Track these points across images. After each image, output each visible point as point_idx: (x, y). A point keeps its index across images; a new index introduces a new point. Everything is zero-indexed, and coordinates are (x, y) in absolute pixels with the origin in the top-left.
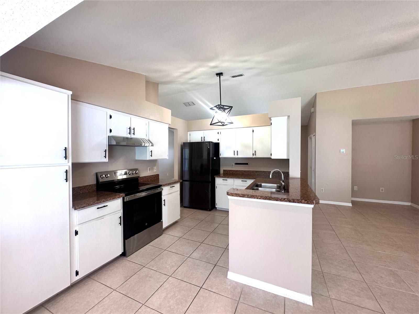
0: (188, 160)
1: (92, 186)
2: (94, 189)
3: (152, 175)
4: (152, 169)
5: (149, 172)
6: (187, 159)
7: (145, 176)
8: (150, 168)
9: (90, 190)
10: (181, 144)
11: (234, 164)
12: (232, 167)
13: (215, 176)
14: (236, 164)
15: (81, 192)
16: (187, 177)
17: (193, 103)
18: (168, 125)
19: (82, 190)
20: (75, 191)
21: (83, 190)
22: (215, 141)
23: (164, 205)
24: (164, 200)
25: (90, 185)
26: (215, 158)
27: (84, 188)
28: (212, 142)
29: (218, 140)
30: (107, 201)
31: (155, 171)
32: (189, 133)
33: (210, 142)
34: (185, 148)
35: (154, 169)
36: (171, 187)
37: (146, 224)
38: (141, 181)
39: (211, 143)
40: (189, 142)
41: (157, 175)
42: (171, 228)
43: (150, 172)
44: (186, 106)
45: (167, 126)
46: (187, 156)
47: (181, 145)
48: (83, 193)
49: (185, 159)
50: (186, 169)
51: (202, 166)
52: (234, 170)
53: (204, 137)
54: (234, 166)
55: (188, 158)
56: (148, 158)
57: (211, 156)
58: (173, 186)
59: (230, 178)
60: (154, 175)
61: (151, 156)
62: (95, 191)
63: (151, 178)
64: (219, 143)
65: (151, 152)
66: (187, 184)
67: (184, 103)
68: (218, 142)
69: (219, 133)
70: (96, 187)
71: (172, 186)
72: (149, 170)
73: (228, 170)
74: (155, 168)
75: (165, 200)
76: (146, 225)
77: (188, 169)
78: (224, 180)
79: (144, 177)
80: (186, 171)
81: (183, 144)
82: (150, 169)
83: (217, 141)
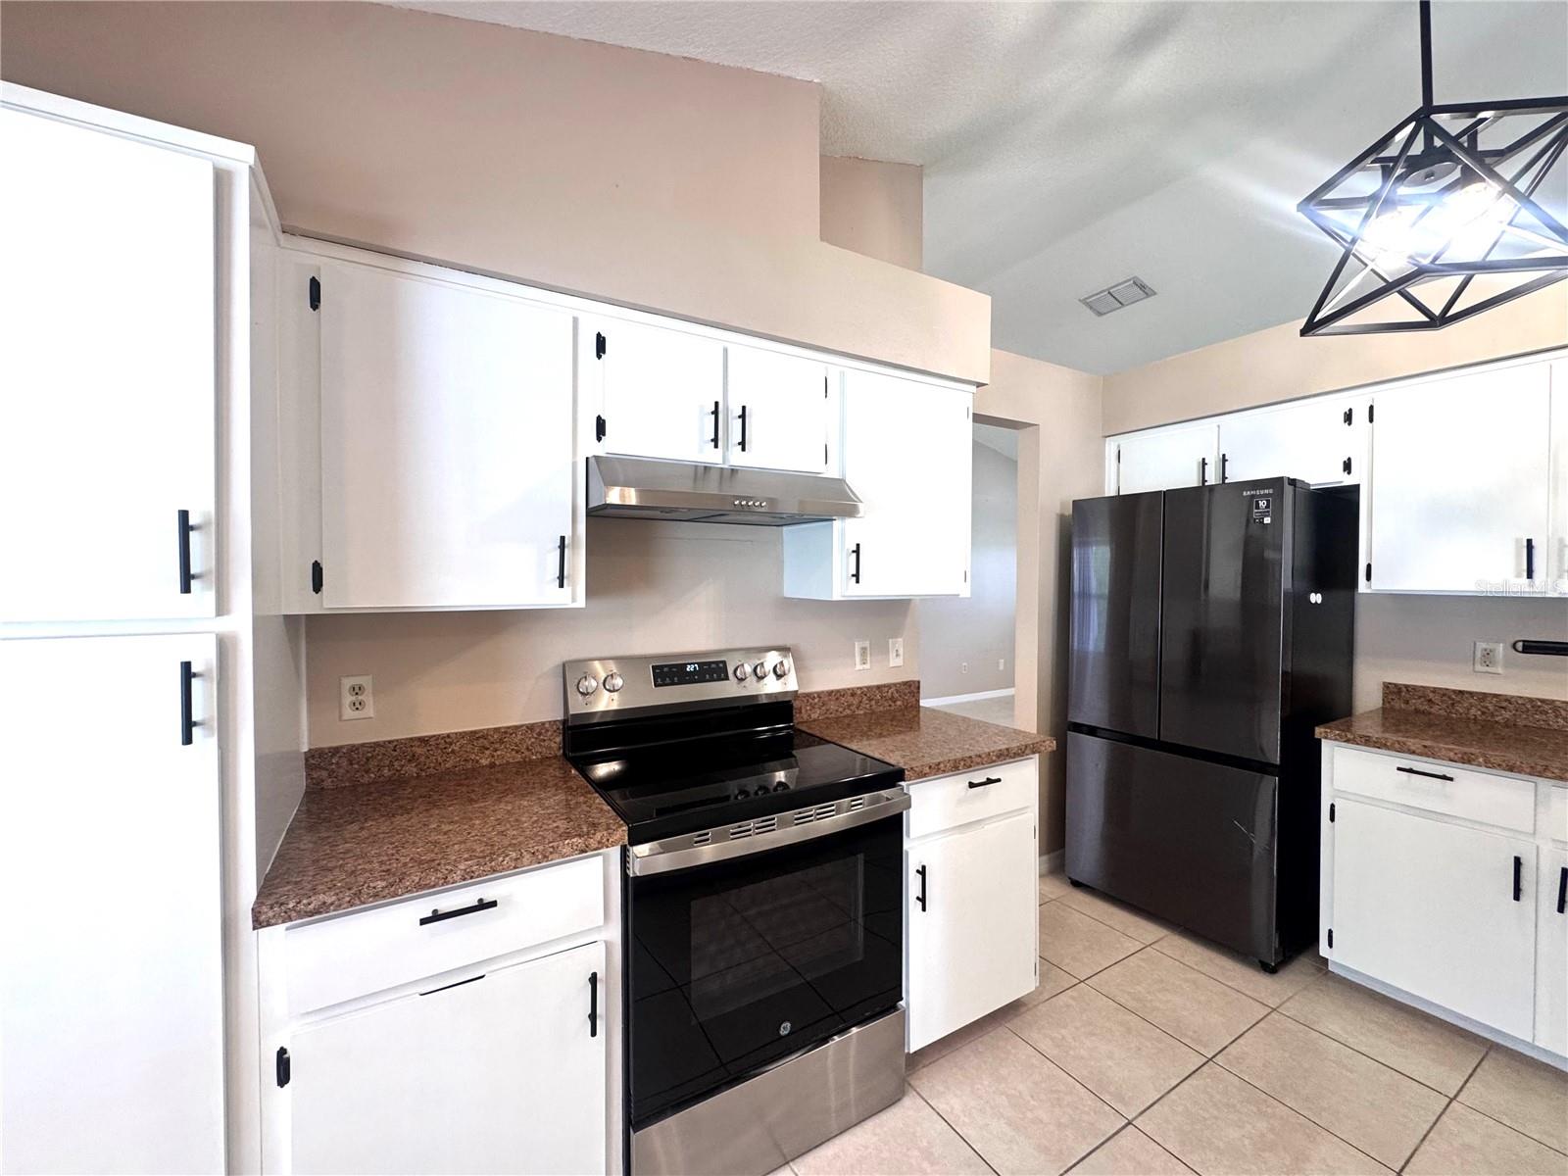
0: (1104, 604)
1: (540, 734)
2: (550, 748)
3: (878, 687)
4: (879, 648)
5: (859, 667)
6: (1099, 597)
7: (838, 691)
8: (867, 644)
9: (528, 749)
10: (1058, 511)
11: (1500, 649)
12: (1479, 667)
13: (1319, 731)
14: (1530, 647)
15: (484, 762)
16: (1092, 707)
17: (1142, 287)
18: (973, 389)
19: (487, 752)
20: (453, 752)
21: (496, 750)
22: (1323, 474)
23: (923, 900)
24: (922, 872)
25: (531, 727)
26: (1316, 598)
27: (501, 741)
28: (1293, 482)
29: (1347, 466)
30: (495, 871)
31: (895, 661)
32: (1111, 447)
33: (1281, 479)
34: (1084, 544)
35: (892, 655)
36: (972, 785)
37: (785, 1029)
38: (814, 716)
39: (1288, 490)
40: (1113, 493)
41: (905, 683)
42: (966, 1054)
43: (867, 666)
44: (1100, 314)
45: (963, 401)
46: (1099, 584)
47: (1062, 518)
48: (492, 765)
49: (1085, 595)
50: (1091, 647)
51: (1197, 641)
52: (1508, 699)
53: (1224, 460)
54: (1507, 664)
55: (1106, 591)
56: (842, 589)
57: (1286, 582)
58: (990, 781)
59: (1489, 764)
60: (889, 686)
61: (857, 576)
62: (556, 756)
63: (870, 700)
64: (1356, 488)
65: (857, 551)
66: (1092, 757)
67: (1084, 302)
68: (1348, 480)
69: (1360, 416)
70: (559, 739)
71: (979, 777)
72: (858, 659)
73: (1435, 690)
74: (898, 644)
75: (924, 867)
76: (783, 1032)
77: (1102, 646)
78: (1410, 771)
79: (830, 693)
80: (1091, 657)
81: (1069, 511)
82: (864, 650)
83: (1338, 478)
